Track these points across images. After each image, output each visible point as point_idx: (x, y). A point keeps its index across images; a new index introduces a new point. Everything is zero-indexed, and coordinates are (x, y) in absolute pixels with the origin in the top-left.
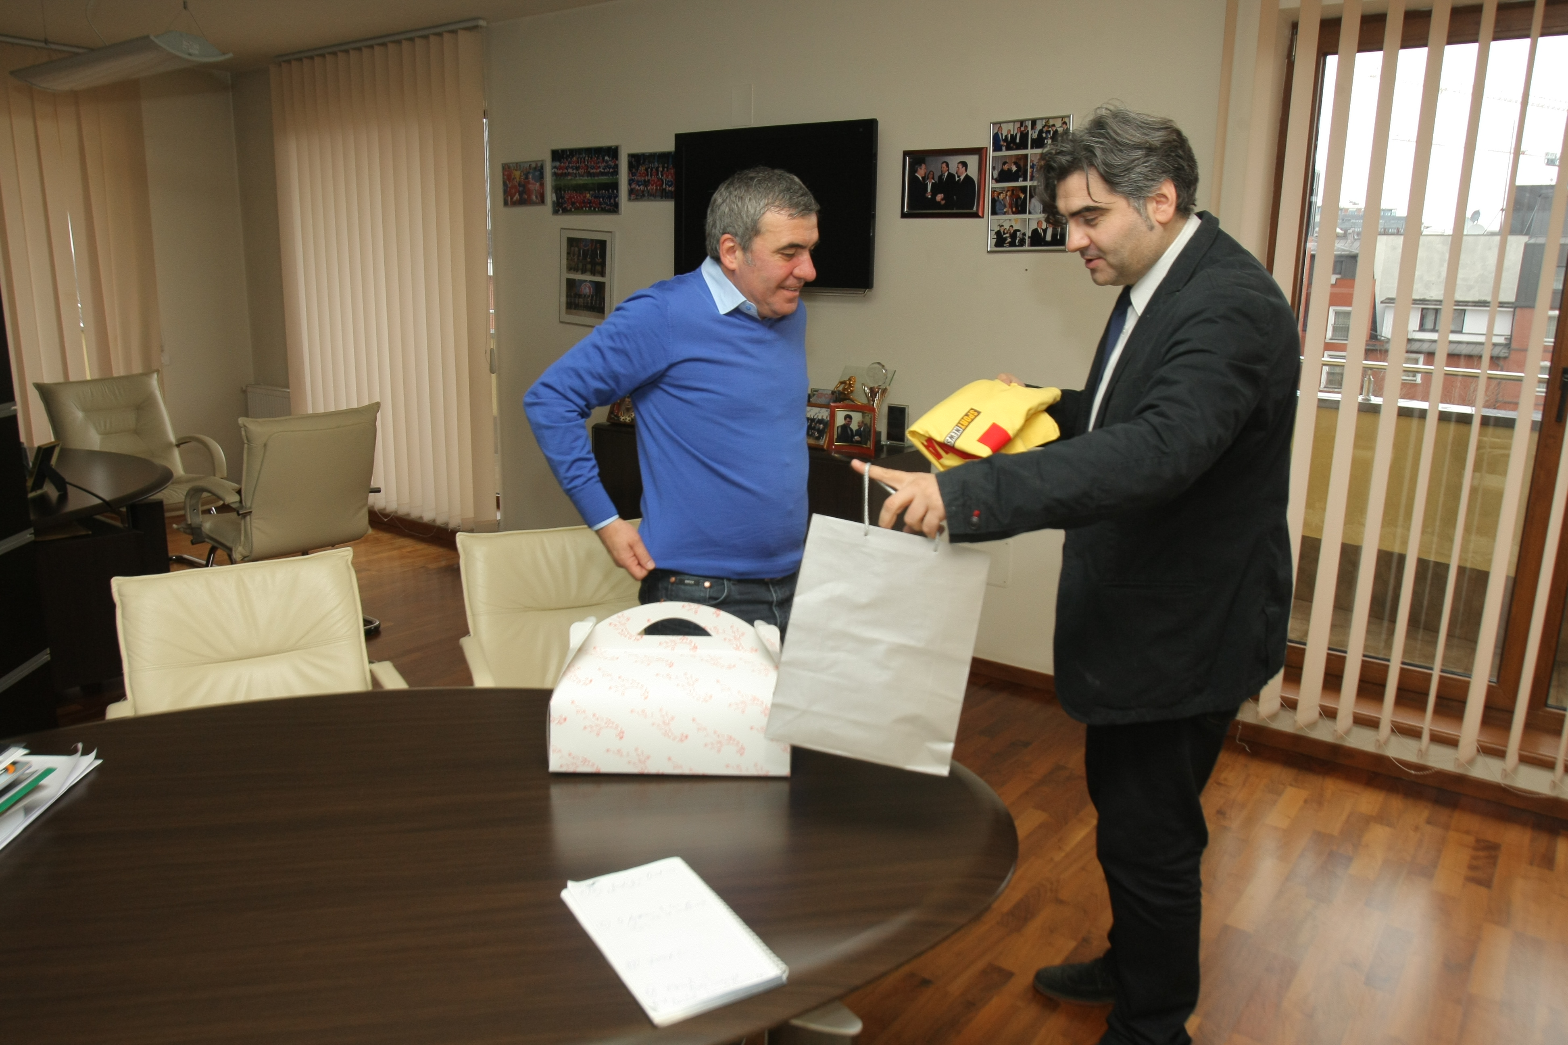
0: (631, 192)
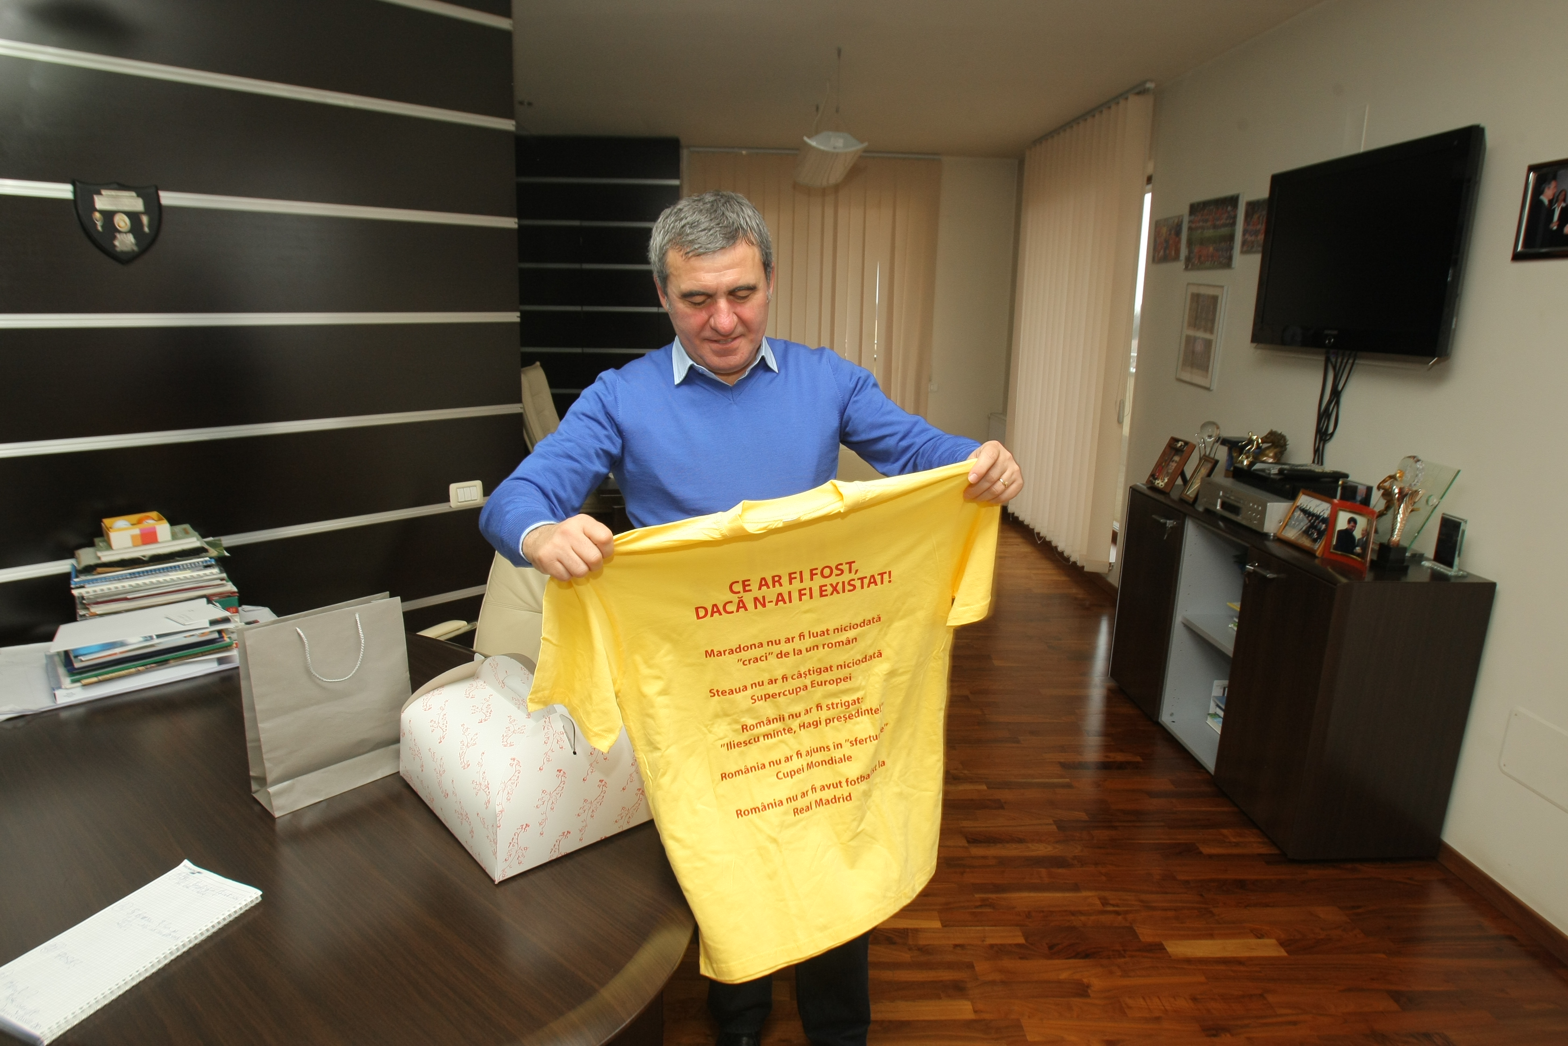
0: (1244, 243)
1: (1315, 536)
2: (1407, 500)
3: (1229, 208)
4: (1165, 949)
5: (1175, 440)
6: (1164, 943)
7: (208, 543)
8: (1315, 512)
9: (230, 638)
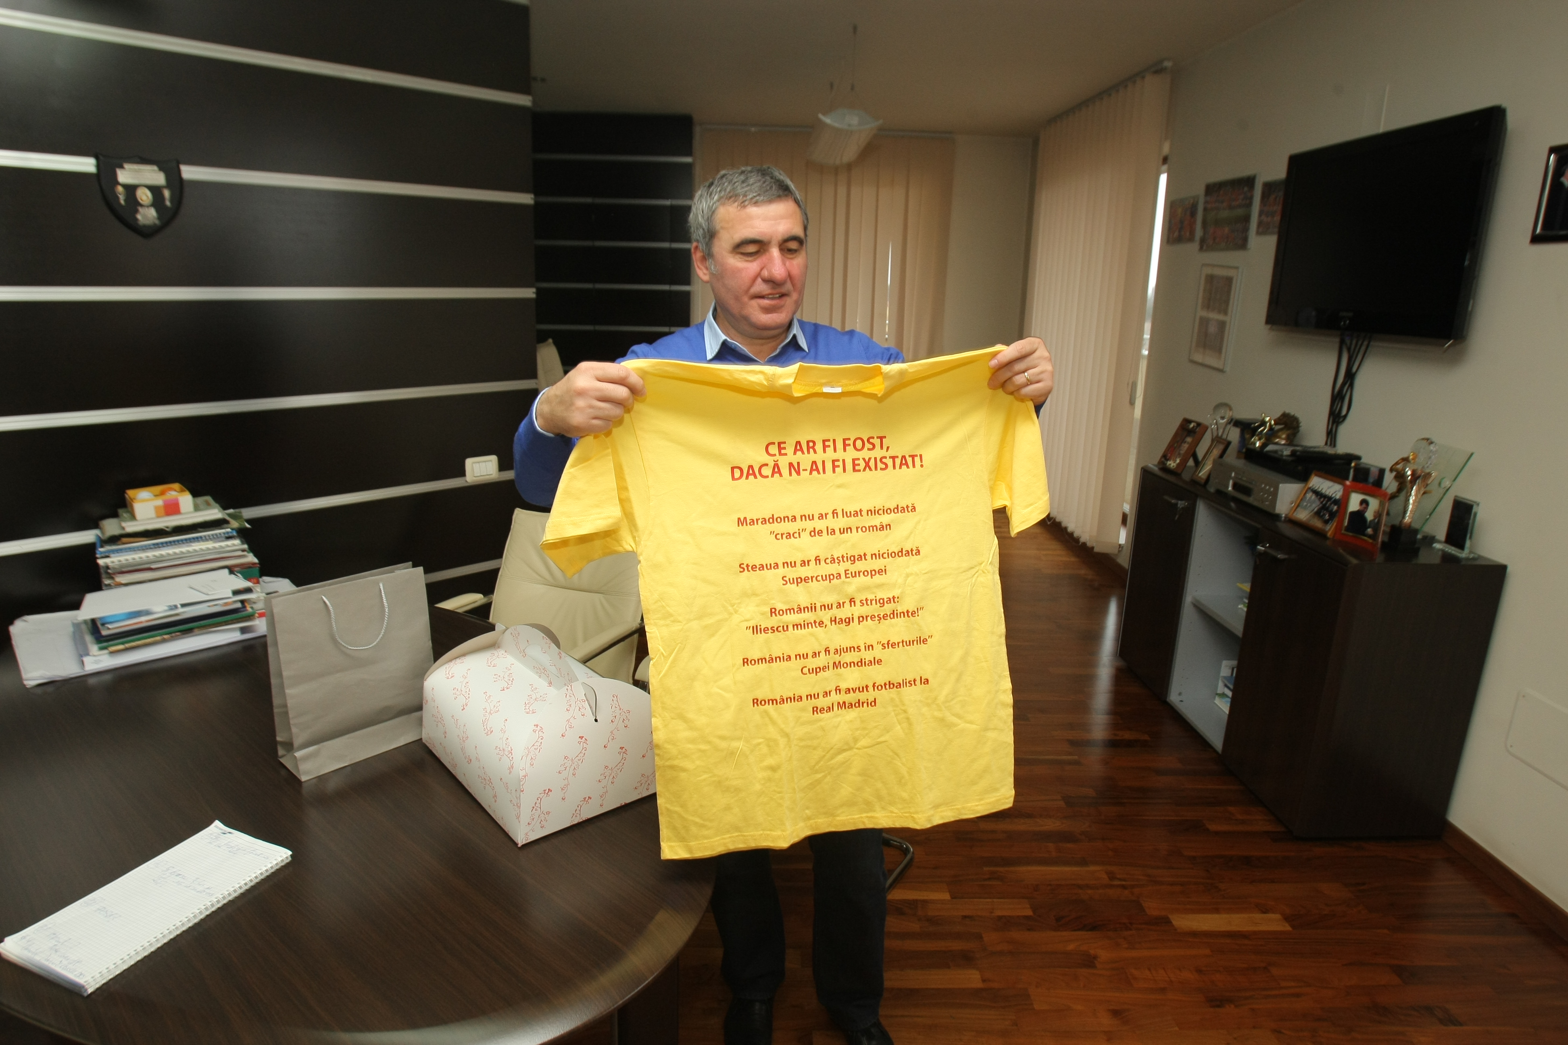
0: (1260, 224)
1: (1327, 517)
2: (1420, 482)
3: (1246, 189)
4: (1171, 922)
5: (1187, 421)
6: (1170, 916)
7: (229, 515)
8: (1327, 493)
9: (252, 608)
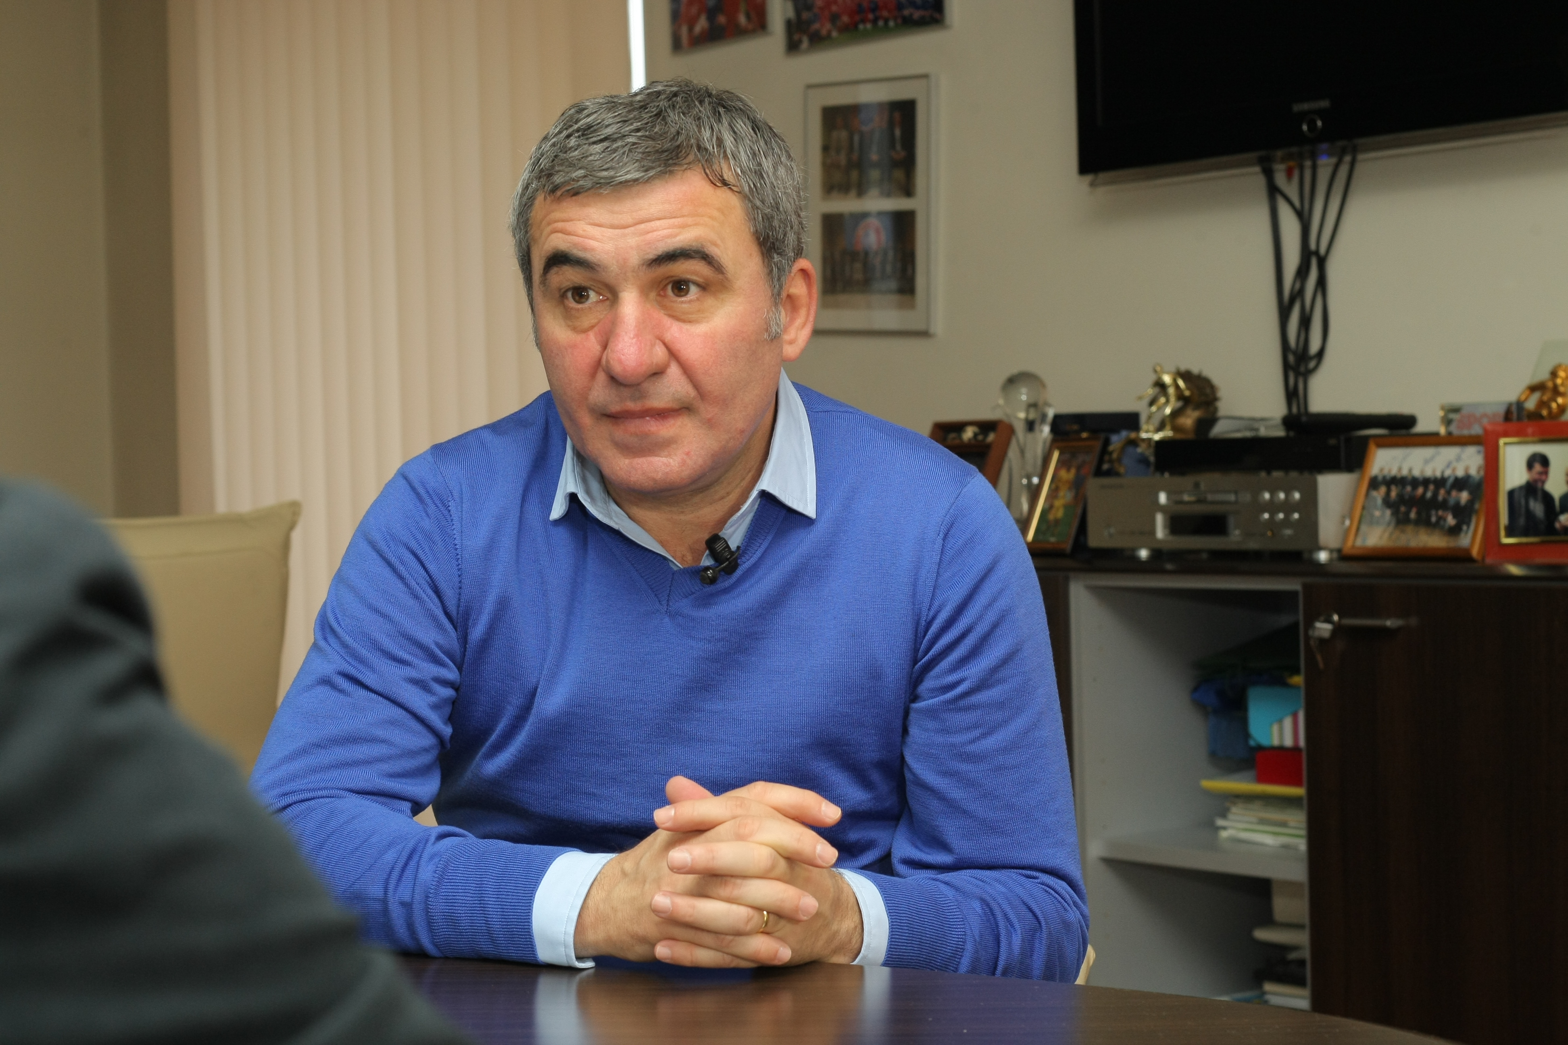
1: (1451, 520)
5: (947, 428)
8: (1429, 473)
